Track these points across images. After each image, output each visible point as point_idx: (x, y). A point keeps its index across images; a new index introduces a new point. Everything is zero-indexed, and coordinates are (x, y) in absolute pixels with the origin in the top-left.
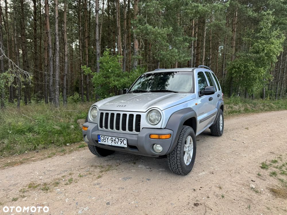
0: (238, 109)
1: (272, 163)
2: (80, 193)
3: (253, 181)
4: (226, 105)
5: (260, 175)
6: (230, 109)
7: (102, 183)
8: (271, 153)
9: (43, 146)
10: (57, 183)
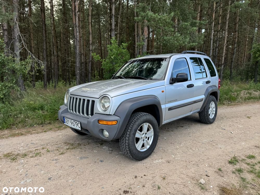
0: (258, 95)
1: (246, 159)
2: (36, 166)
3: (207, 176)
4: (244, 90)
5: (221, 170)
6: (248, 95)
7: (60, 159)
8: (256, 146)
9: (48, 122)
10: (26, 155)
